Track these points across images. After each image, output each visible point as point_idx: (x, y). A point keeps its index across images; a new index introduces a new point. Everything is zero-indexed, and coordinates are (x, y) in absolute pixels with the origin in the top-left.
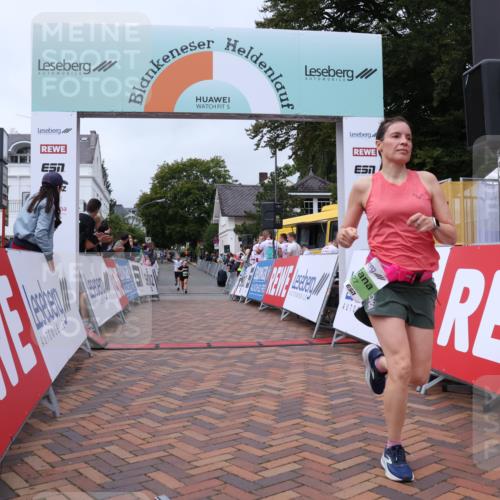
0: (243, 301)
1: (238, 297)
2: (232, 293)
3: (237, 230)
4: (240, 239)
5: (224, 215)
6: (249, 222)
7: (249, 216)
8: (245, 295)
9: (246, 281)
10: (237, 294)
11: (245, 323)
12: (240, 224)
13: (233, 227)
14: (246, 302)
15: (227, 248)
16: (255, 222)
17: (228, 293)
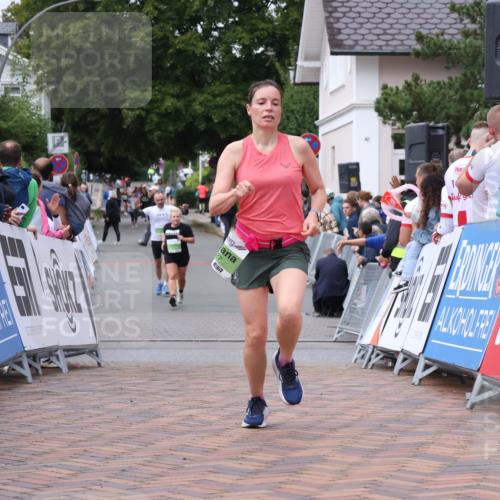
0: (410, 371)
1: (390, 356)
2: (367, 339)
3: (386, 108)
4: (398, 142)
5: (338, 49)
6: (432, 77)
7: (433, 52)
8: (415, 348)
9: (422, 295)
10: (388, 342)
11: (417, 451)
12: (397, 82)
13: (375, 94)
14: (420, 373)
15: (349, 173)
16: (456, 74)
17: (351, 340)
